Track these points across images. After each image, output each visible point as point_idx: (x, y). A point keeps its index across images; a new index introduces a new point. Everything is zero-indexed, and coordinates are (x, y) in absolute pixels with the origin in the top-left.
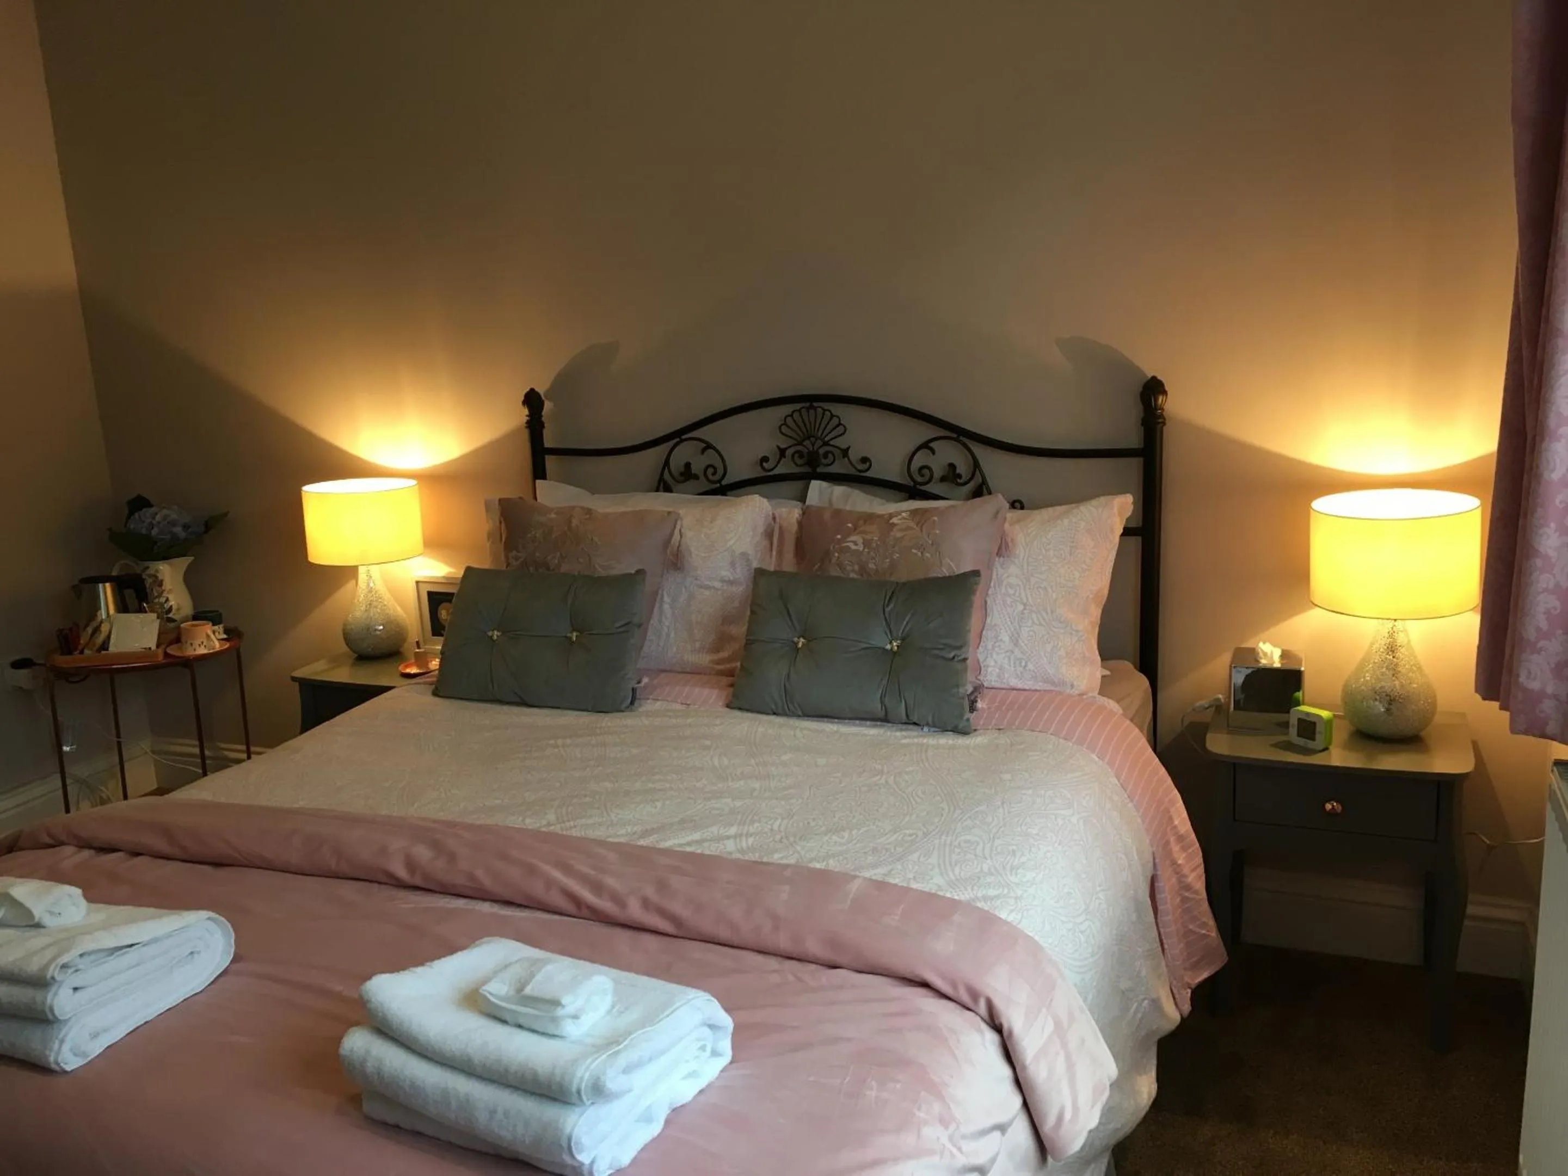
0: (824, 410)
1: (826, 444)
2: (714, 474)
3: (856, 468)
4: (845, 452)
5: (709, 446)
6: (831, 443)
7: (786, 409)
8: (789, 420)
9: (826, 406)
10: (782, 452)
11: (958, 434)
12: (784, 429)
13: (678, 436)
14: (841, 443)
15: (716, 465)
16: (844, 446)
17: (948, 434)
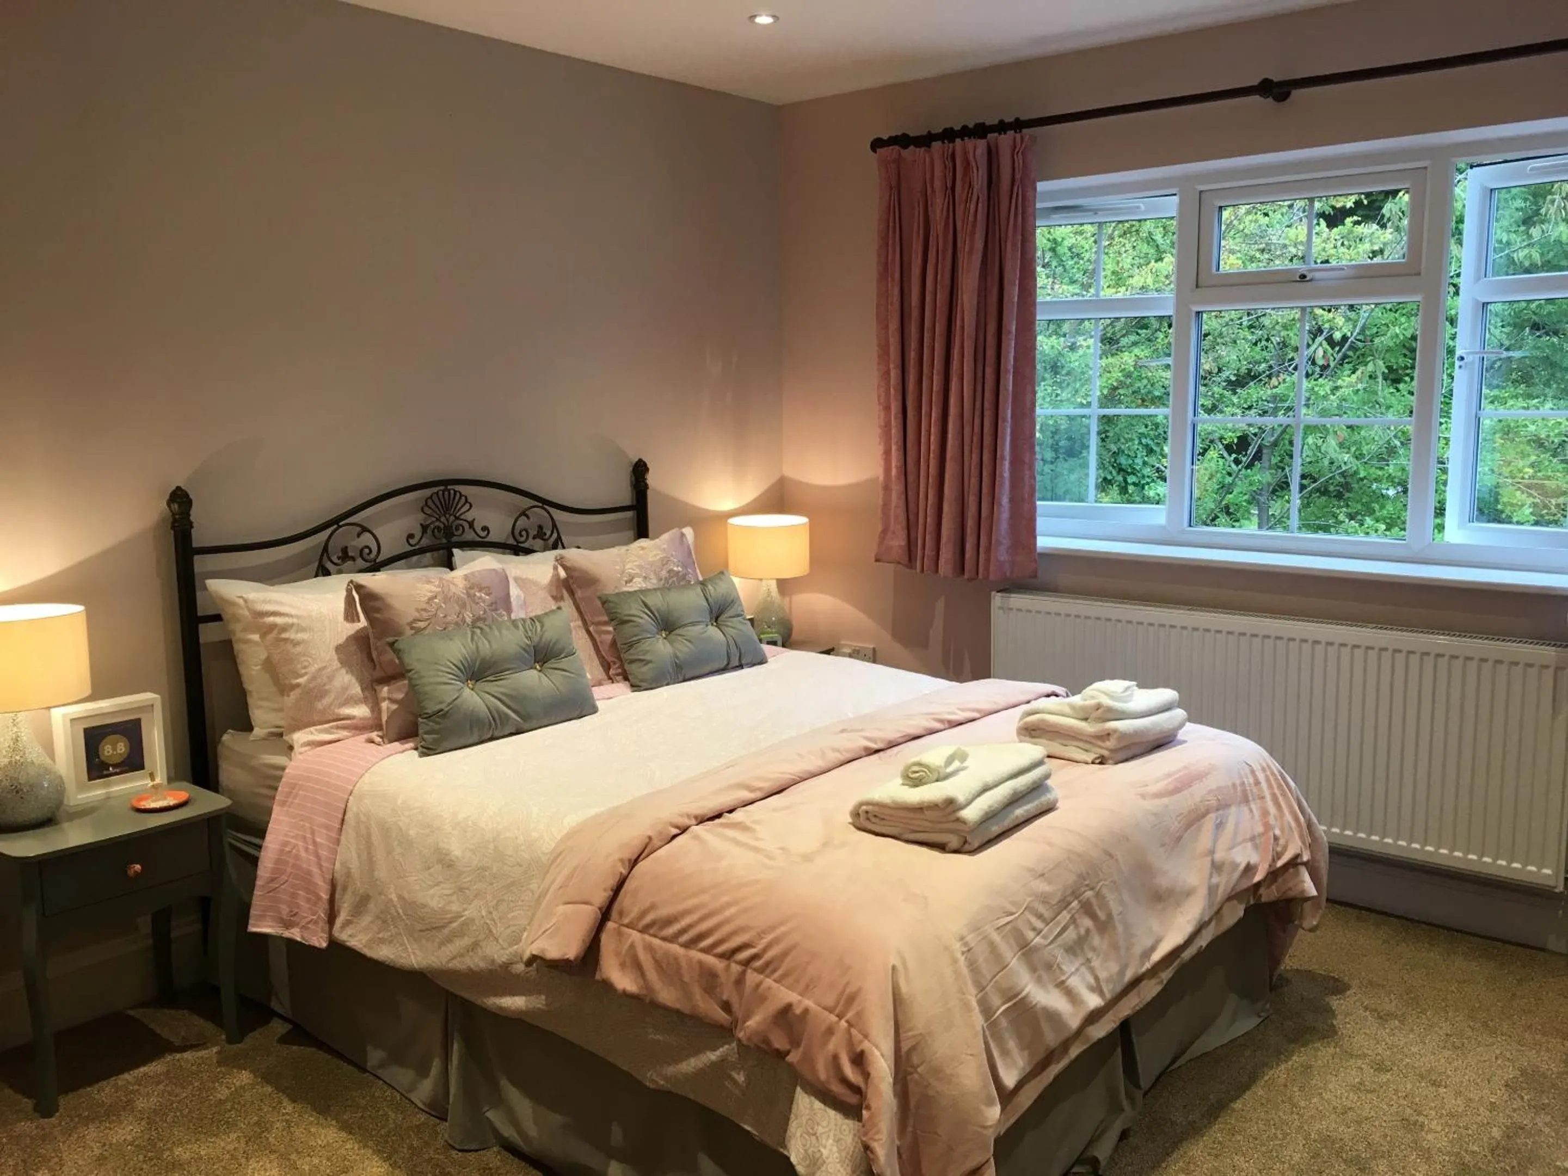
0: (455, 492)
1: (457, 518)
2: (369, 554)
3: (478, 535)
4: (471, 524)
5: (365, 530)
6: (462, 517)
7: (427, 492)
8: (430, 503)
9: (458, 488)
10: (424, 528)
11: (545, 503)
12: (426, 509)
13: (335, 522)
14: (469, 516)
15: (371, 546)
16: (470, 519)
17: (537, 503)
